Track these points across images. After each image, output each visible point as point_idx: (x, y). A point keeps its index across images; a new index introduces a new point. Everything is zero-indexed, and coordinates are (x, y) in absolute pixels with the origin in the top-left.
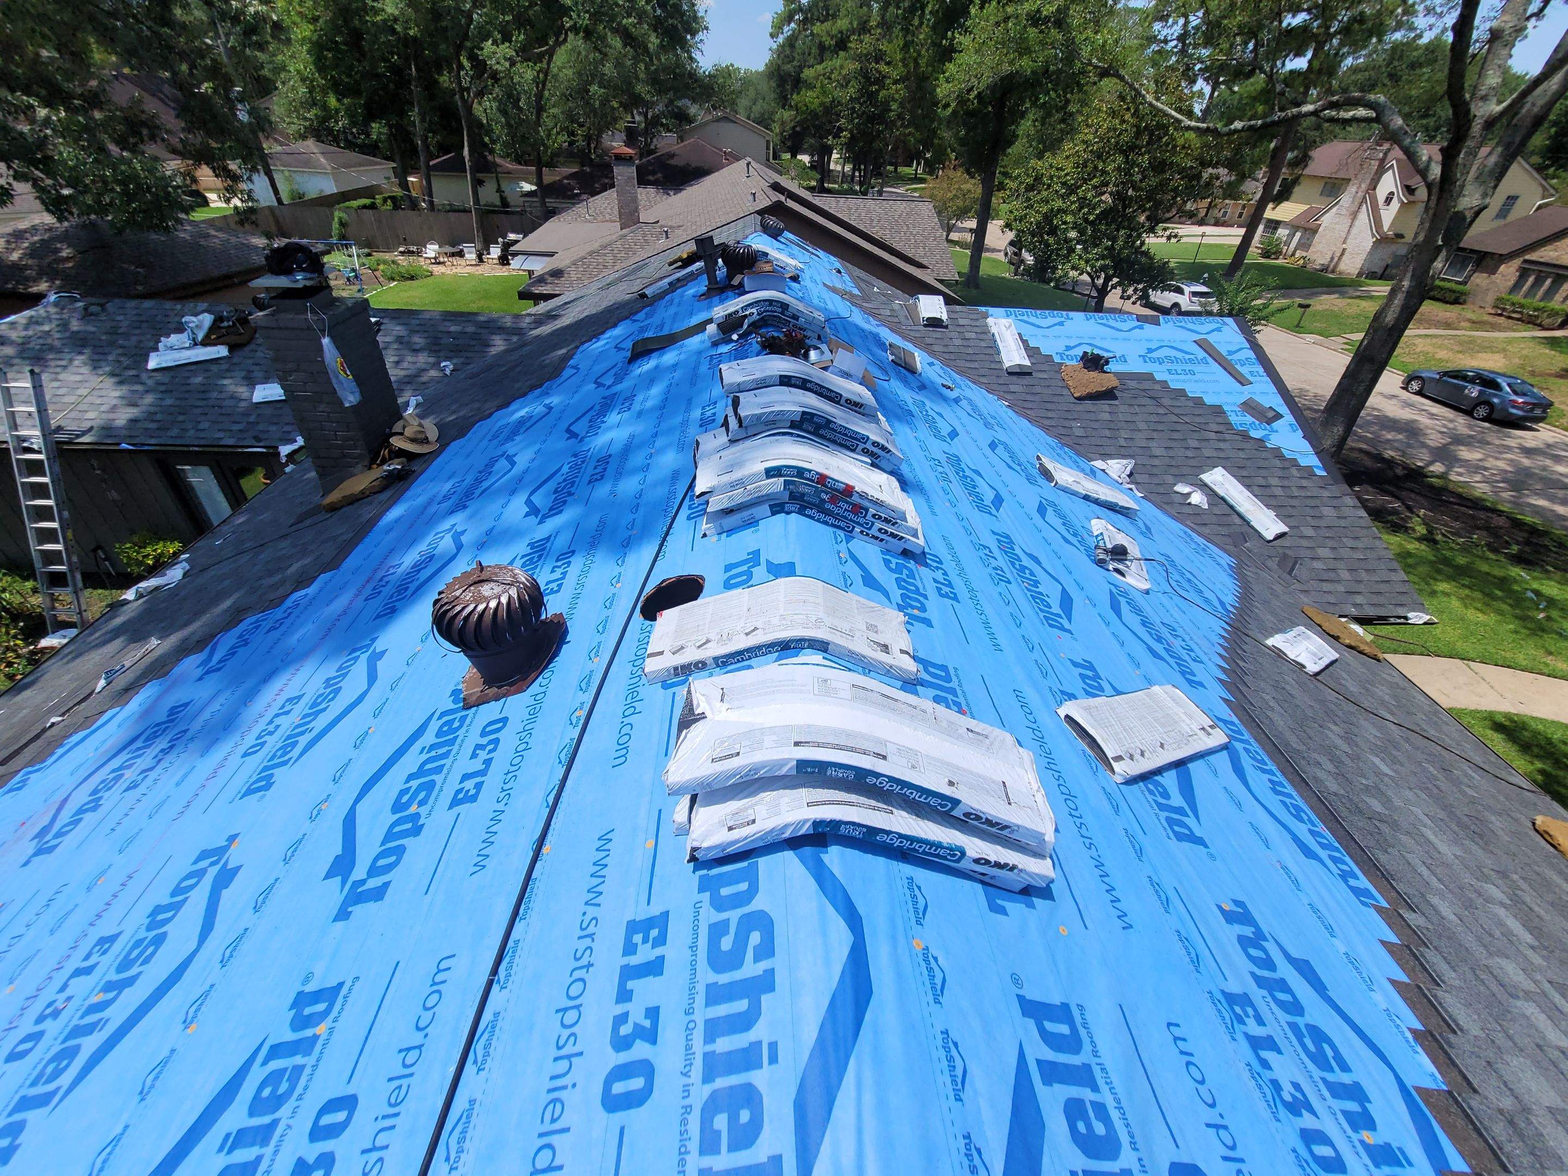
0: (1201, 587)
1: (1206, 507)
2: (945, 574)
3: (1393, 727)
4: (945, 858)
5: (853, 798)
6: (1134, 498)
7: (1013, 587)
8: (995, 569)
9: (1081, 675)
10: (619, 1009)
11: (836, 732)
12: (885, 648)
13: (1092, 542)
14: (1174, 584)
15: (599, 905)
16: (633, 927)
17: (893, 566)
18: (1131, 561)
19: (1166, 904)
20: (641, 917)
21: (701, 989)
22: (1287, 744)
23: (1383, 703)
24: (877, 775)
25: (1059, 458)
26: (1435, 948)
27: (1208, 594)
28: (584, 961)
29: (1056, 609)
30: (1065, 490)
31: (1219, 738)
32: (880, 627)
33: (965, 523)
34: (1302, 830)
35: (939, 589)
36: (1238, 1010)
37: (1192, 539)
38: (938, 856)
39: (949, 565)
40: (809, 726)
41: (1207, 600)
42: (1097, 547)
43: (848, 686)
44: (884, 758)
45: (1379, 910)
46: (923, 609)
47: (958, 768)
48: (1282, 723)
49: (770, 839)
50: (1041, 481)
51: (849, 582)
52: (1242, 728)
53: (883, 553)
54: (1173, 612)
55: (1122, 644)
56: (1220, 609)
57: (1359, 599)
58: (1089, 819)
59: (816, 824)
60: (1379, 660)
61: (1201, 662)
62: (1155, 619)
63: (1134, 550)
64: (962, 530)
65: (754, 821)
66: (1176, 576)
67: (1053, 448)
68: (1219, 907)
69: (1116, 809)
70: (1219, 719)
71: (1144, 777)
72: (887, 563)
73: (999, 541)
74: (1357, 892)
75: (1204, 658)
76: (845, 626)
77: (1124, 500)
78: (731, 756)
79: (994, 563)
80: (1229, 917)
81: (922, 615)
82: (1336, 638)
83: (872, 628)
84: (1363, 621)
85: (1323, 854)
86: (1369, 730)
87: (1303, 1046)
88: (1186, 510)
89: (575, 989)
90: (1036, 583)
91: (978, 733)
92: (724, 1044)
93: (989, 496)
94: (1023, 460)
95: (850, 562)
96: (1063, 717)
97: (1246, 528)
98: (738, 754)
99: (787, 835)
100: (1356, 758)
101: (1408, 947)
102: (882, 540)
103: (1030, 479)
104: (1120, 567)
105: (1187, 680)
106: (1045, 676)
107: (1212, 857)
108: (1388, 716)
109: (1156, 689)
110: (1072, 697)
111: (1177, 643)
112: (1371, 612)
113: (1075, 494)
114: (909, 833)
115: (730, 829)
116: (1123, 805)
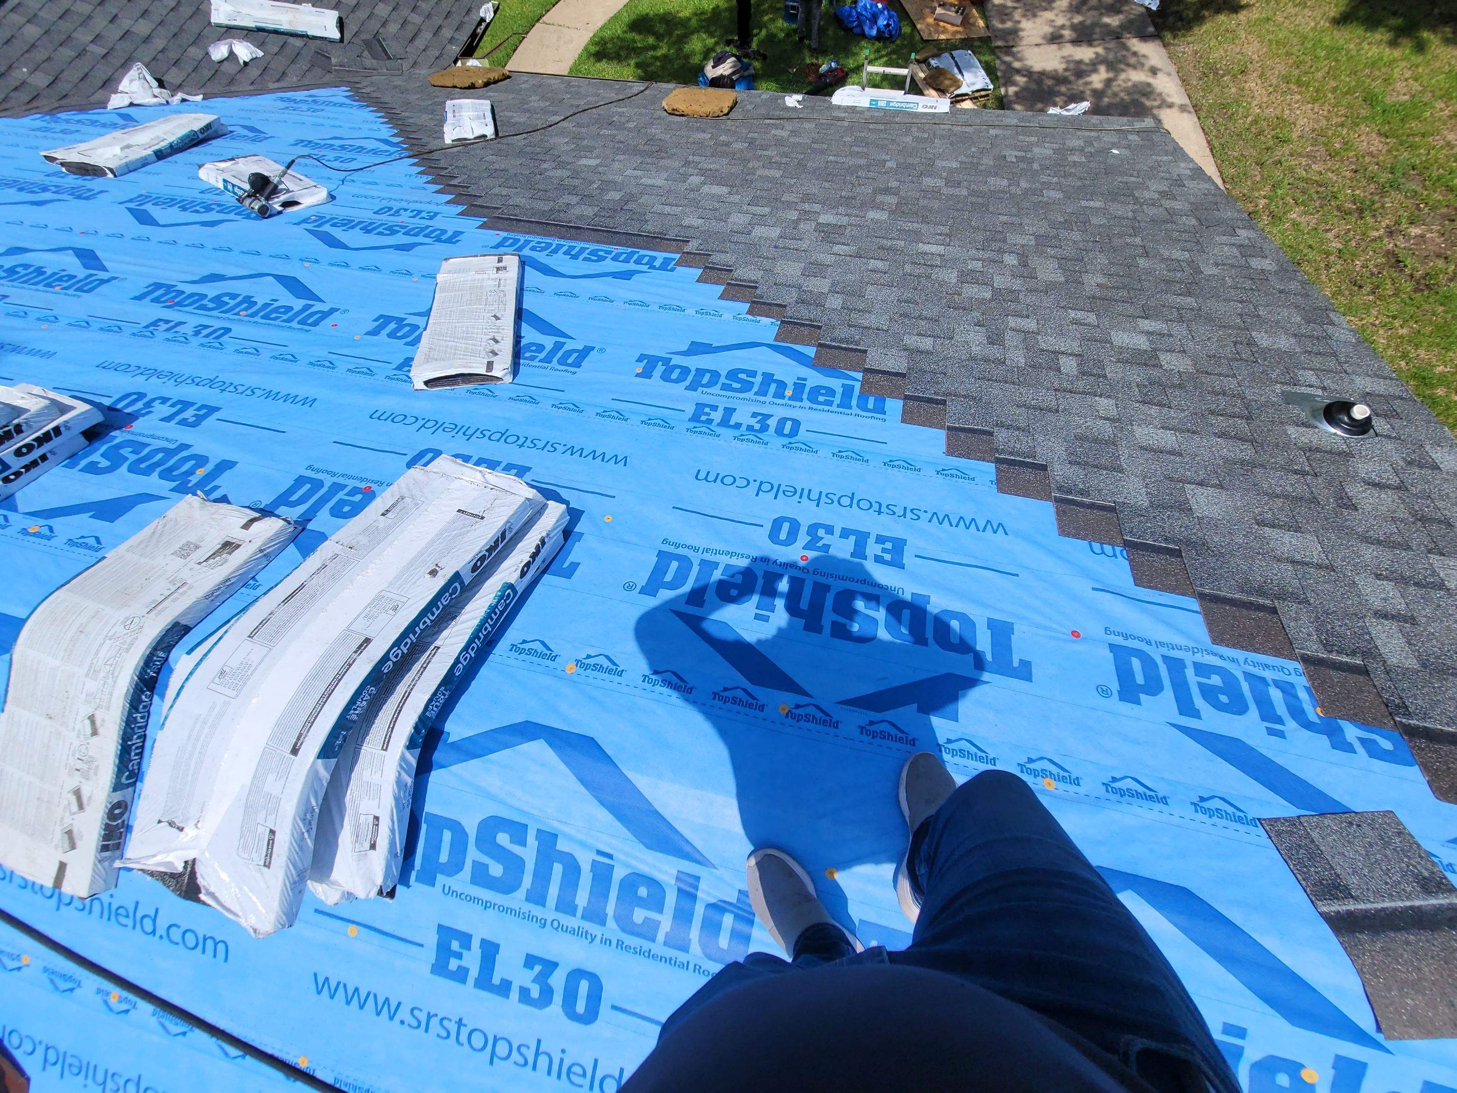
0: (358, 143)
1: (260, 54)
2: (164, 400)
3: (565, 124)
4: (507, 606)
5: (401, 689)
6: (197, 108)
7: (238, 330)
8: (197, 333)
9: (389, 336)
10: (515, 995)
11: (305, 688)
12: (229, 546)
13: (229, 199)
14: (336, 165)
15: (399, 1004)
16: (440, 968)
17: (105, 463)
18: (281, 182)
19: (621, 416)
20: (432, 958)
21: (527, 907)
22: (543, 213)
23: (544, 111)
24: (385, 658)
25: (70, 136)
26: (713, 251)
27: (371, 145)
28: (453, 1028)
29: (298, 304)
30: (131, 168)
31: (512, 262)
32: (192, 538)
33: (96, 325)
34: (609, 265)
35: (184, 422)
36: (704, 418)
37: (295, 101)
38: (502, 613)
39: (153, 387)
40: (278, 724)
41: (375, 152)
42: (240, 200)
43: (248, 645)
44: (367, 641)
45: (679, 263)
46: (202, 460)
47: (420, 554)
48: (524, 201)
49: (407, 801)
50: (95, 184)
51: (92, 542)
52: (512, 235)
53: (70, 466)
54: (370, 193)
55: (378, 269)
56: (393, 149)
57: (447, 33)
58: (532, 433)
59: (411, 745)
60: (509, 77)
61: (436, 214)
62: (367, 216)
63: (270, 169)
64: (105, 336)
65: (377, 818)
66: (331, 155)
67: (47, 130)
68: (638, 375)
69: (533, 400)
70: (497, 246)
71: (517, 355)
72: (93, 469)
73: (156, 300)
74: (664, 267)
75: (433, 208)
76: (160, 588)
77: (196, 121)
78: (271, 843)
79: (188, 329)
80: (646, 374)
81: (210, 467)
82: (472, 87)
83: (186, 551)
84: (469, 51)
85: (631, 266)
86: (560, 143)
87: (735, 390)
88: (254, 72)
89: (478, 1041)
90: (249, 301)
91: (394, 506)
92: (582, 899)
93: (71, 264)
94: (39, 178)
95: (56, 522)
96: (425, 387)
97: (313, 45)
98: (272, 832)
99: (409, 781)
100: (575, 175)
101: (707, 267)
102: (44, 458)
103: (79, 195)
104: (283, 198)
105: (446, 241)
106: (370, 372)
107: (602, 350)
108: (557, 118)
109: (440, 277)
110: (408, 362)
111: (405, 218)
112: (463, 37)
113: (144, 163)
114: (466, 638)
115: (373, 847)
116: (532, 392)
